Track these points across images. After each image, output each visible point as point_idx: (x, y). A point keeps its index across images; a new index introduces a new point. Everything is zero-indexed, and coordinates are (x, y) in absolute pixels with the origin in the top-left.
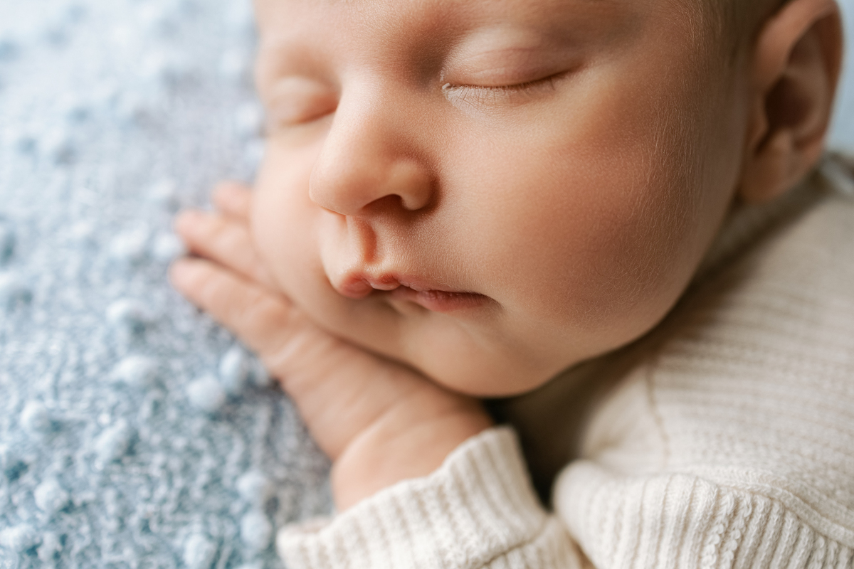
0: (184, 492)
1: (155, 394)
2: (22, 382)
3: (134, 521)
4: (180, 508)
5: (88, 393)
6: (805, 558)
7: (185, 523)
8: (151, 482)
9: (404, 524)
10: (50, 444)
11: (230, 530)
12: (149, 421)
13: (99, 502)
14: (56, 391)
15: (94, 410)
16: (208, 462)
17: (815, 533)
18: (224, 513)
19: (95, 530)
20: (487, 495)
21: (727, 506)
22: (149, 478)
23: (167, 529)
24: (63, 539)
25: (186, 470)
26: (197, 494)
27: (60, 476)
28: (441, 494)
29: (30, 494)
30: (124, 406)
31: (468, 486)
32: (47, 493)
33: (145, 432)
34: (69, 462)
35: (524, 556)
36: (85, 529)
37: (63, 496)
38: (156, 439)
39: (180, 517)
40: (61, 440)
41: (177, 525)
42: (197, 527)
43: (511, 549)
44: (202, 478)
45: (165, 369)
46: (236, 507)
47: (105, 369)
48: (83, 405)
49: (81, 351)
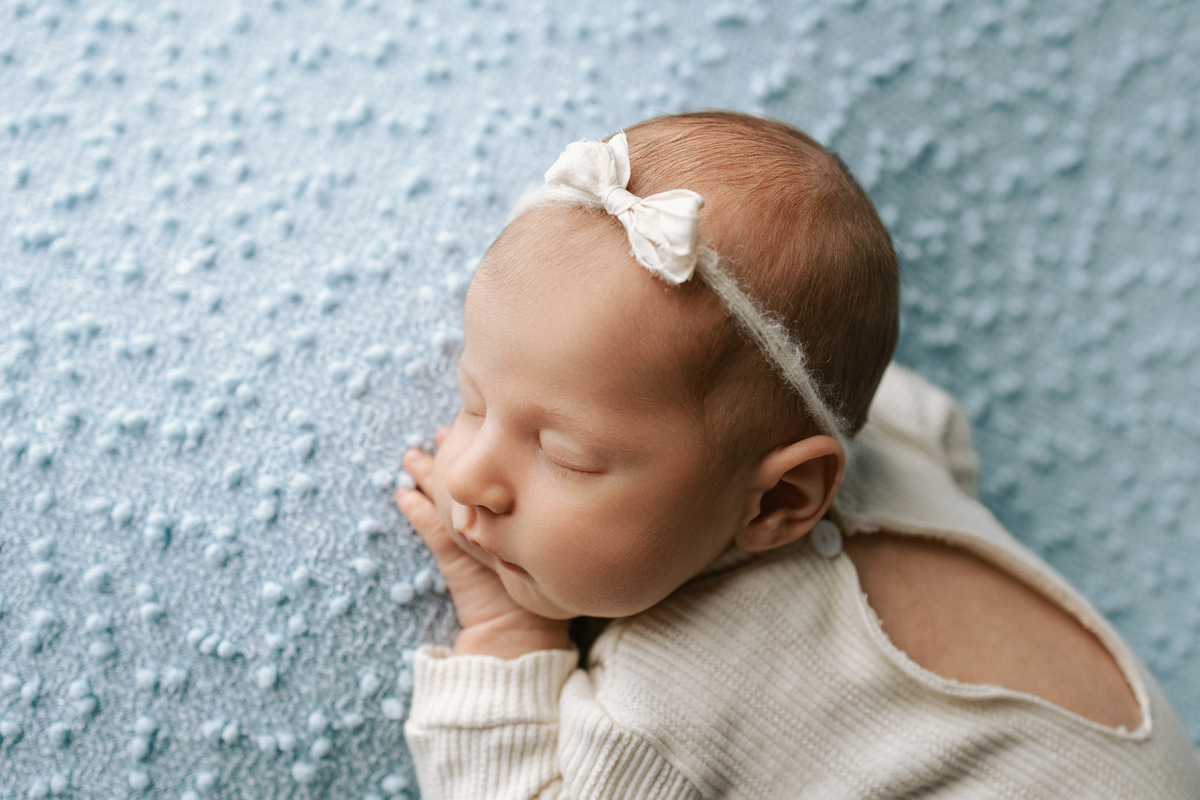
0: (372, 646)
1: (371, 582)
2: (299, 547)
3: (340, 653)
4: (368, 654)
5: (335, 569)
6: (656, 774)
7: (367, 664)
8: (355, 634)
9: (482, 680)
10: (306, 590)
11: (391, 675)
12: (364, 598)
13: (323, 636)
14: (317, 560)
15: (334, 579)
16: (390, 633)
17: (665, 761)
18: (391, 664)
19: (317, 651)
20: (535, 687)
21: (614, 736)
22: (354, 631)
23: (355, 664)
24: (298, 650)
25: (377, 633)
26: (378, 649)
27: (305, 614)
28: (508, 674)
29: (287, 618)
30: (352, 584)
31: (527, 676)
32: (296, 622)
33: (360, 603)
34: (313, 607)
35: (538, 730)
36: (311, 649)
37: (304, 628)
38: (365, 610)
39: (365, 660)
40: (312, 592)
41: (362, 663)
42: (372, 669)
43: (532, 722)
44: (384, 641)
45: (383, 567)
46: (399, 664)
47: (348, 556)
48: (330, 575)
49: (338, 540)
